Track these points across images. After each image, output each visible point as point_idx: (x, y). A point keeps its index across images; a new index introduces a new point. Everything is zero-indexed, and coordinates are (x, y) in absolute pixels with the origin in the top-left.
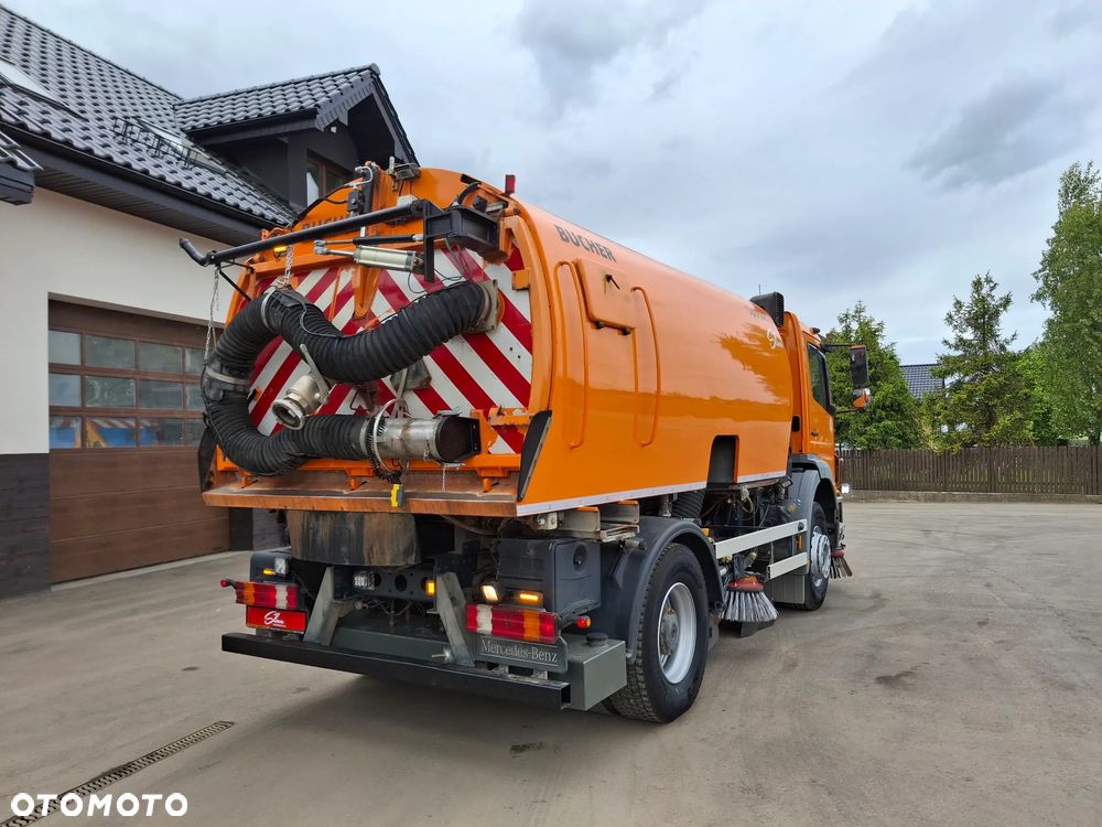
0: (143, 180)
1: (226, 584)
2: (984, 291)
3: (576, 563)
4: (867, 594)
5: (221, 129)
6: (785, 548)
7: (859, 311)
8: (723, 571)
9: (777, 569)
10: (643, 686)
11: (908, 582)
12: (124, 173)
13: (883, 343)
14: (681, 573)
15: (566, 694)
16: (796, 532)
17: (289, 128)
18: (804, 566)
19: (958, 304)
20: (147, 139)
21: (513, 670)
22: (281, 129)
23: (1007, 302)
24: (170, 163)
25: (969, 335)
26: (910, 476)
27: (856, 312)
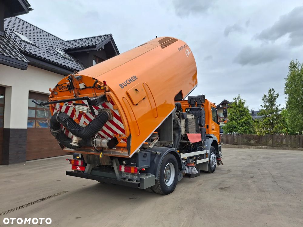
0: (53, 63)
1: (68, 160)
2: (272, 92)
3: (144, 157)
4: (227, 170)
5: (72, 49)
6: (202, 157)
7: (239, 97)
8: (184, 161)
9: (199, 162)
10: (159, 185)
11: (239, 168)
12: (49, 62)
13: (245, 106)
14: (171, 160)
15: (139, 185)
16: (205, 153)
17: (89, 50)
18: (208, 162)
19: (265, 96)
20: (54, 52)
21: (129, 180)
22: (87, 50)
23: (278, 95)
24: (59, 58)
25: (268, 104)
26: (252, 142)
27: (238, 97)
